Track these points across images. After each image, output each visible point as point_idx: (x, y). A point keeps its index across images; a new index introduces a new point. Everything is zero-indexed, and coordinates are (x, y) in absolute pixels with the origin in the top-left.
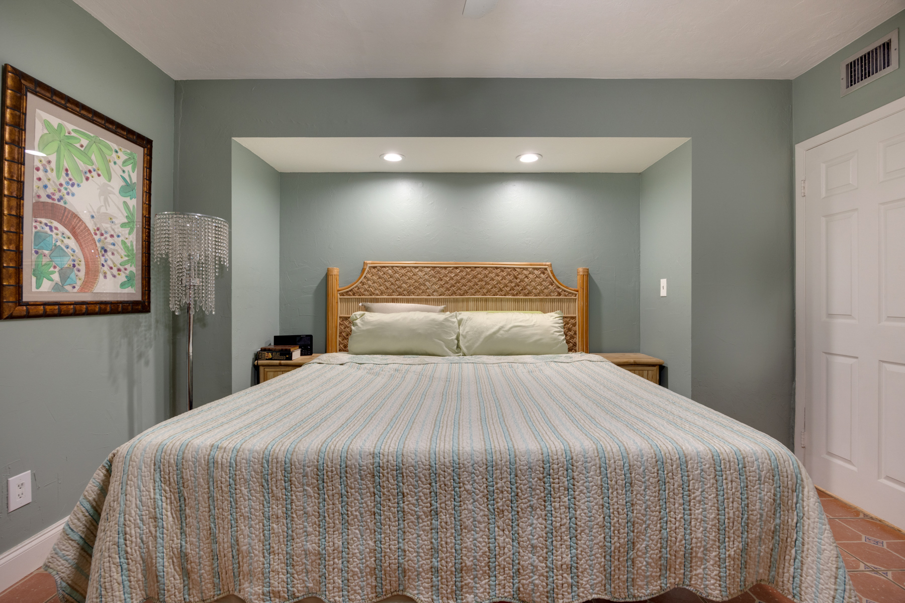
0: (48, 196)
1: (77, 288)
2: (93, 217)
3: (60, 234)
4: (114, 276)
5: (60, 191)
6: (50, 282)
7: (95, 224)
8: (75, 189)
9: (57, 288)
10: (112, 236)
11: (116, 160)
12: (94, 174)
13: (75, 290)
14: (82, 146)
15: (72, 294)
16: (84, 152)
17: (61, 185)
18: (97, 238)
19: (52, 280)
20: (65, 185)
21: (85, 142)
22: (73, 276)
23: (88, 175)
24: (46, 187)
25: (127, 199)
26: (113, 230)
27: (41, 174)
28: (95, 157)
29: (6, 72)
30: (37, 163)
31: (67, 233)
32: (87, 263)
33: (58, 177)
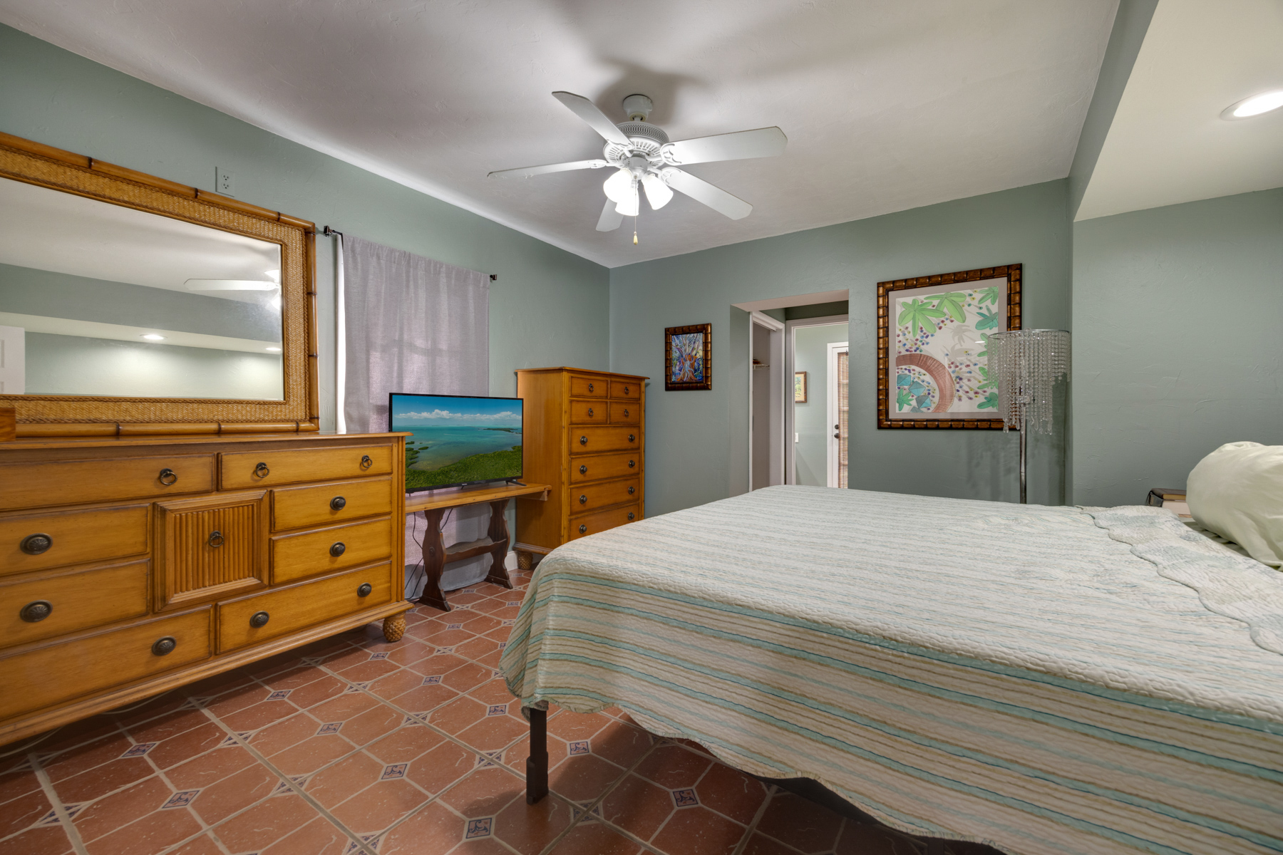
0: (907, 350)
1: (931, 409)
2: (947, 355)
3: (917, 373)
4: (971, 399)
5: (916, 344)
6: (909, 407)
7: (949, 360)
8: (927, 340)
9: (914, 409)
10: (968, 366)
11: (971, 302)
12: (947, 322)
13: (930, 411)
14: (934, 306)
15: (927, 413)
16: (936, 309)
17: (917, 340)
18: (951, 370)
19: (911, 405)
20: (920, 339)
21: (936, 302)
22: (928, 401)
23: (941, 325)
24: (905, 345)
25: (986, 331)
26: (970, 360)
27: (901, 338)
28: (947, 308)
29: (878, 287)
30: (898, 332)
31: (923, 371)
32: (941, 391)
33: (914, 335)
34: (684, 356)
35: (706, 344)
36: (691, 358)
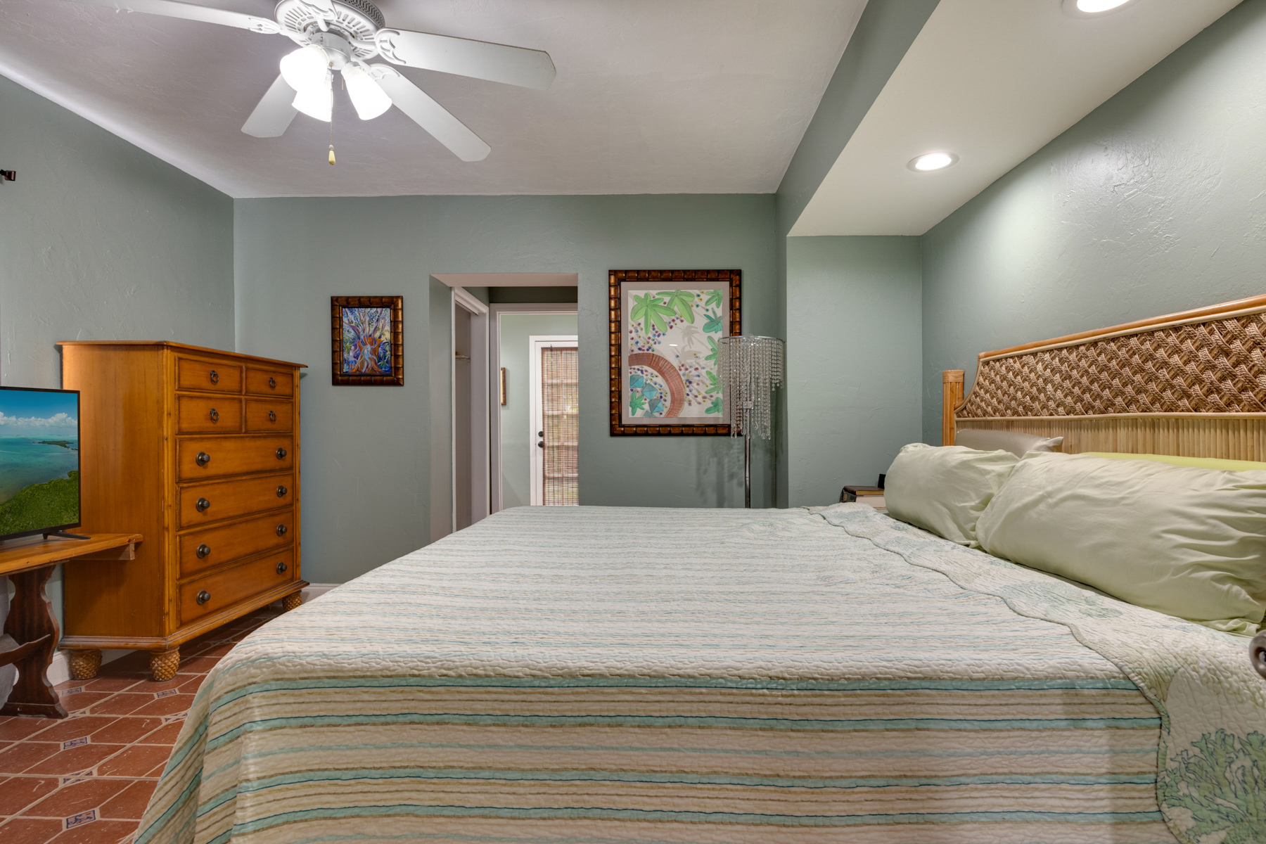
0: (640, 349)
1: (664, 414)
2: (678, 356)
3: (649, 375)
4: (699, 403)
5: (648, 343)
6: (642, 411)
7: (680, 362)
8: (659, 339)
9: (648, 415)
10: (697, 369)
11: (699, 303)
12: (678, 321)
13: (662, 416)
14: (665, 303)
15: (660, 418)
16: (668, 307)
17: (649, 338)
18: (681, 373)
19: (643, 409)
20: (652, 338)
21: (667, 299)
22: (660, 405)
23: (672, 324)
24: (637, 343)
25: (712, 334)
26: (698, 363)
27: (633, 335)
28: (678, 306)
29: (610, 275)
30: (630, 328)
31: (656, 373)
32: (672, 394)
33: (647, 333)
34: (362, 337)
35: (395, 323)
36: (373, 341)
